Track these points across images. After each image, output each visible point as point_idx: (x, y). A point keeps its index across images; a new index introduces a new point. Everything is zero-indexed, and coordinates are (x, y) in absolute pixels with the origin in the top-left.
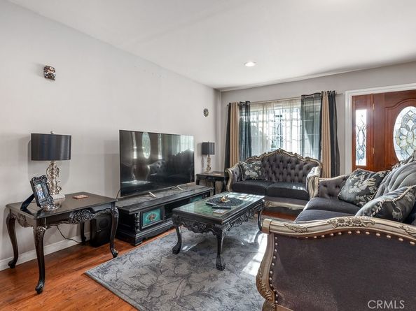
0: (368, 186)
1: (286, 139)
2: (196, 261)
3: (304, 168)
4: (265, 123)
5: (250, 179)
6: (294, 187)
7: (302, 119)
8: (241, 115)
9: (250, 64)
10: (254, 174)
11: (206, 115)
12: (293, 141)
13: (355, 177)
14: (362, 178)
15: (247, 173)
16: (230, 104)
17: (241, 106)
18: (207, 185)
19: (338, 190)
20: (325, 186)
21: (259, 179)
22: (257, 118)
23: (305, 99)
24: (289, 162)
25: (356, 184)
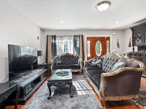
0: (100, 62)
1: (69, 49)
2: (60, 99)
3: (76, 58)
4: (61, 44)
5: (59, 64)
6: (75, 65)
7: (74, 43)
8: (52, 40)
9: (62, 22)
10: (60, 62)
11: (38, 39)
12: (71, 50)
13: (95, 59)
14: (97, 59)
15: (57, 62)
16: (48, 35)
17: (52, 36)
18: (45, 68)
19: (90, 64)
20: (87, 63)
21: (62, 64)
22: (59, 42)
23: (75, 36)
24: (70, 57)
25: (96, 61)
